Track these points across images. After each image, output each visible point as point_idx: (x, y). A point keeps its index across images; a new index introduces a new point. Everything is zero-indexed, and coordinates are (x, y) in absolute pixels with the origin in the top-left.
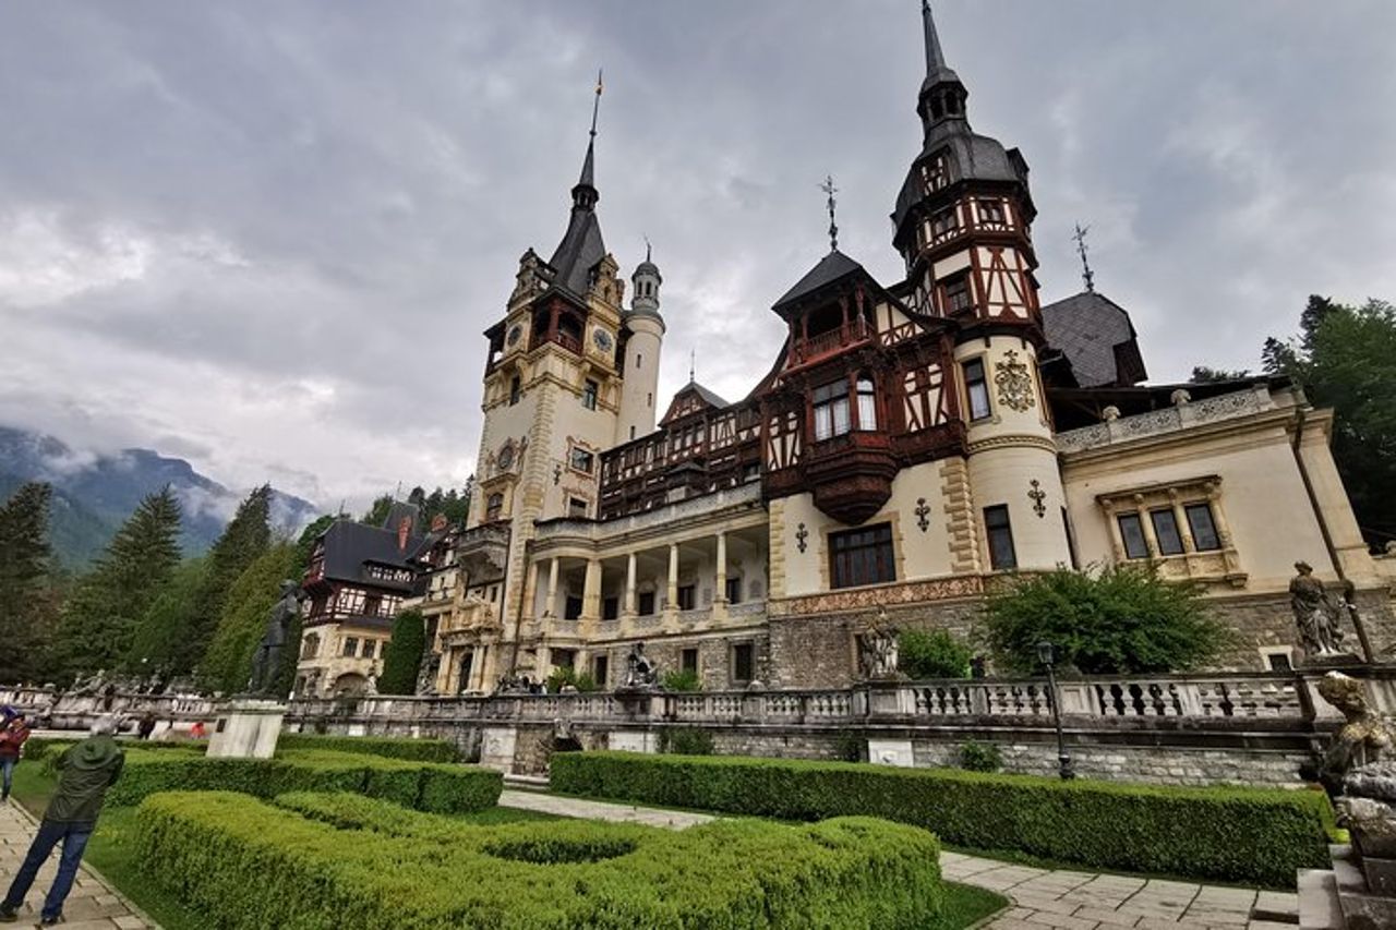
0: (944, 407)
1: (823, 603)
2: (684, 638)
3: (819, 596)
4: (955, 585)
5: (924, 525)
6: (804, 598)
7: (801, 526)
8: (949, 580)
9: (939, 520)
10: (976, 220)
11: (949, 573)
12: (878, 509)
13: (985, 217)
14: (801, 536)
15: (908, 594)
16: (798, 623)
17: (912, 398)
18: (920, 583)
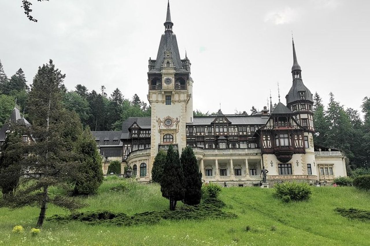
0: (302, 144)
1: (277, 177)
2: (239, 182)
3: (276, 176)
4: (303, 176)
5: (298, 165)
6: (273, 176)
7: (272, 161)
8: (302, 175)
9: (300, 165)
10: (300, 109)
11: (302, 174)
12: (289, 161)
13: (302, 108)
14: (272, 163)
15: (294, 177)
16: (272, 181)
17: (296, 141)
18: (297, 175)
